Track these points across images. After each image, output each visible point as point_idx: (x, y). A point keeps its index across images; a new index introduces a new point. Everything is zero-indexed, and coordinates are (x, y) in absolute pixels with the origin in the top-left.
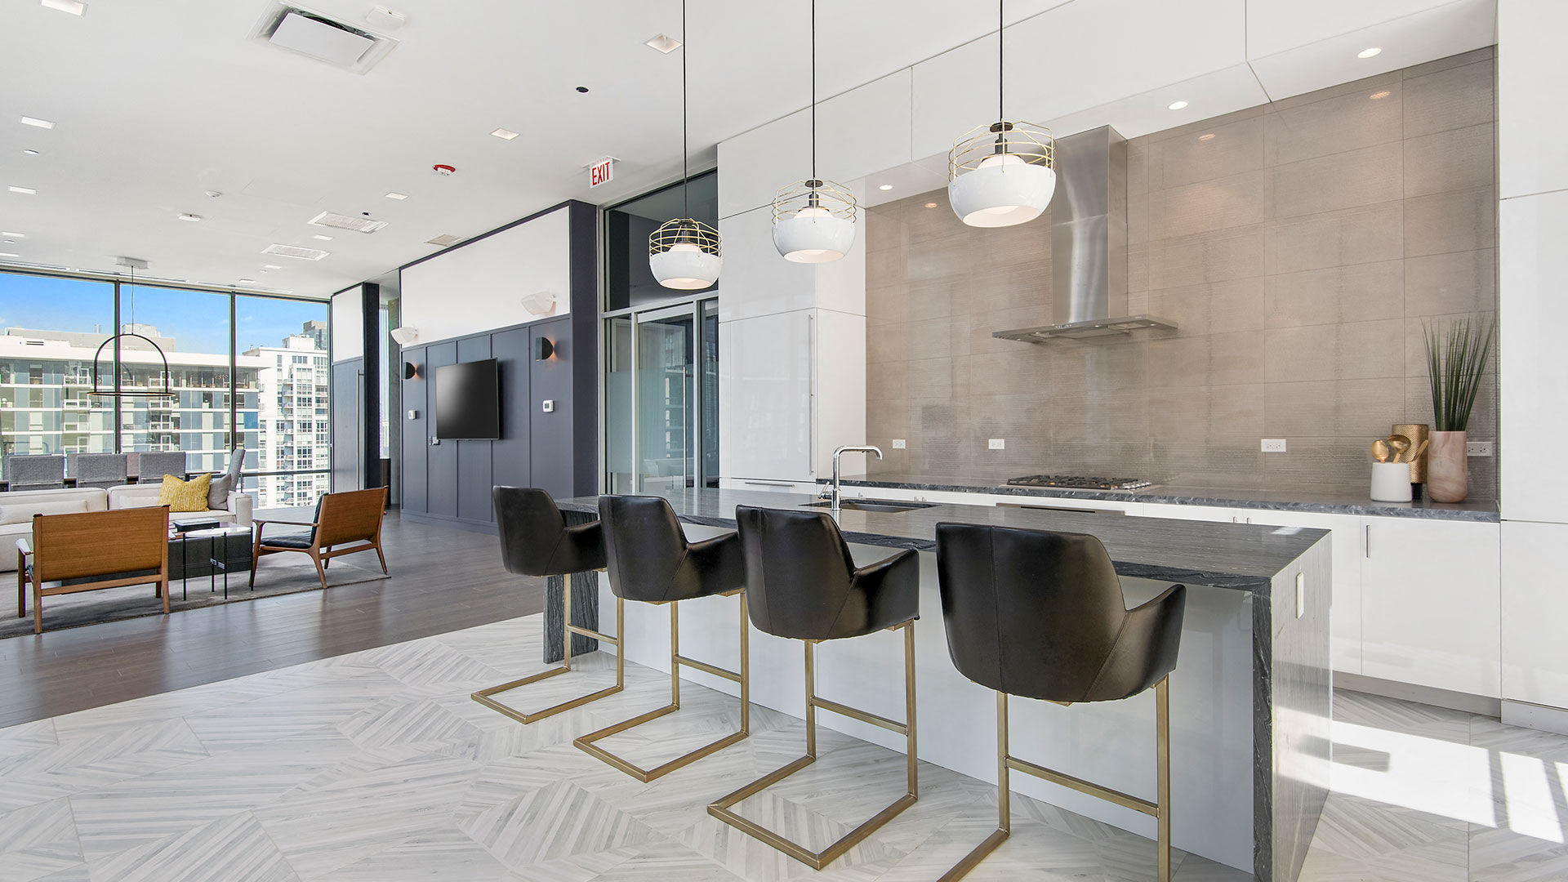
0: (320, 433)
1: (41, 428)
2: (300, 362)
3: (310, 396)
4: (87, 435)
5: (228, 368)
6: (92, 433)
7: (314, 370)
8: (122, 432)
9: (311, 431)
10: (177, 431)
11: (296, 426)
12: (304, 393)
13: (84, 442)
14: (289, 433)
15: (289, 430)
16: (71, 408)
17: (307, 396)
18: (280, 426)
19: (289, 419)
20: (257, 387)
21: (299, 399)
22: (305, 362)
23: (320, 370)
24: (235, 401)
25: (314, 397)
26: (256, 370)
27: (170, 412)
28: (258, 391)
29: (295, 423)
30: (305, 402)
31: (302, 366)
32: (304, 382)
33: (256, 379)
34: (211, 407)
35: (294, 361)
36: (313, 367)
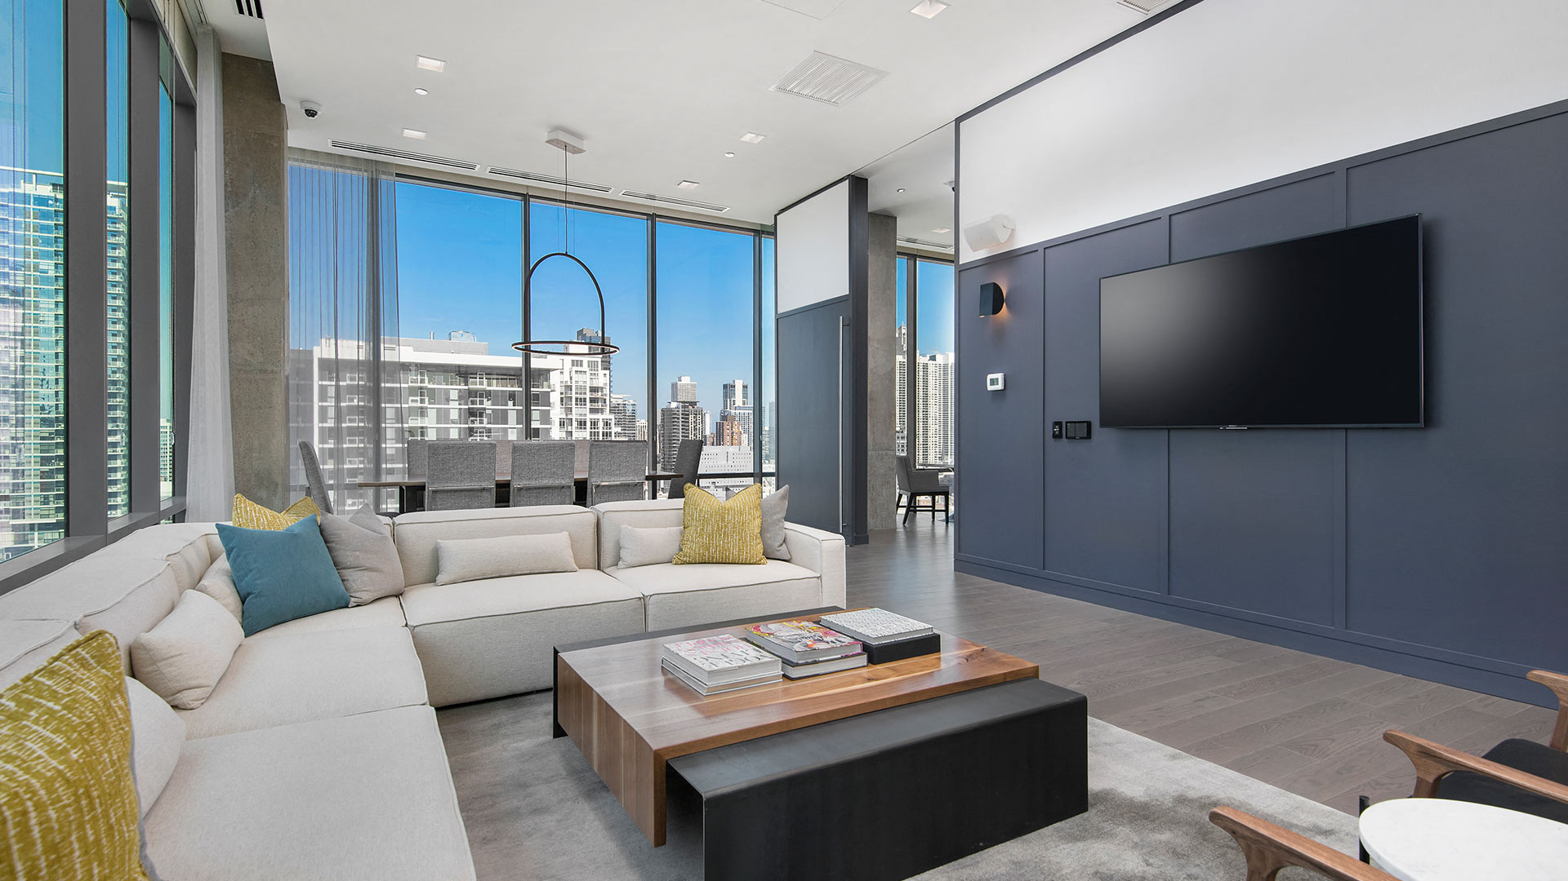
0: (593, 430)
1: (394, 421)
2: (577, 366)
3: (585, 396)
4: (426, 428)
5: (521, 369)
6: (429, 426)
7: (588, 373)
8: (532, 408)
9: (585, 428)
10: (489, 426)
11: (575, 424)
12: (581, 394)
13: (422, 434)
14: (569, 430)
15: (570, 427)
16: (414, 405)
17: (583, 396)
18: (562, 424)
19: (569, 417)
20: (549, 387)
21: (577, 399)
22: (581, 366)
23: (593, 372)
24: (530, 400)
25: (588, 396)
26: (548, 371)
27: (485, 409)
28: (549, 390)
29: (574, 420)
30: (581, 401)
31: (579, 369)
32: (581, 383)
33: (547, 379)
34: (514, 405)
35: (573, 365)
36: (587, 369)
